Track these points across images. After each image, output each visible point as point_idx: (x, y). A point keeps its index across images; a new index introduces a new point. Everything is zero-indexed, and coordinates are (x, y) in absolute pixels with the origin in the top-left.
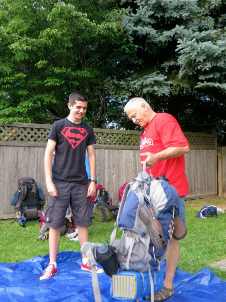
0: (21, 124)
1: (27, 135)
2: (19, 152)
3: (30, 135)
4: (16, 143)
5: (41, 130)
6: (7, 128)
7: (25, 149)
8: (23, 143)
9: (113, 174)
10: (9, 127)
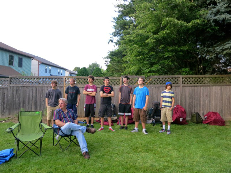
0: (154, 77)
1: (157, 81)
2: (153, 90)
3: (158, 81)
4: (151, 85)
5: (164, 78)
6: (147, 79)
7: (156, 88)
8: (155, 86)
9: (206, 100)
10: (148, 78)
